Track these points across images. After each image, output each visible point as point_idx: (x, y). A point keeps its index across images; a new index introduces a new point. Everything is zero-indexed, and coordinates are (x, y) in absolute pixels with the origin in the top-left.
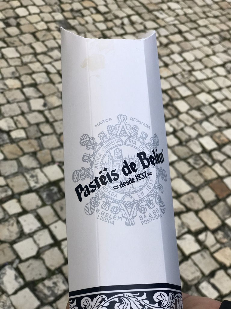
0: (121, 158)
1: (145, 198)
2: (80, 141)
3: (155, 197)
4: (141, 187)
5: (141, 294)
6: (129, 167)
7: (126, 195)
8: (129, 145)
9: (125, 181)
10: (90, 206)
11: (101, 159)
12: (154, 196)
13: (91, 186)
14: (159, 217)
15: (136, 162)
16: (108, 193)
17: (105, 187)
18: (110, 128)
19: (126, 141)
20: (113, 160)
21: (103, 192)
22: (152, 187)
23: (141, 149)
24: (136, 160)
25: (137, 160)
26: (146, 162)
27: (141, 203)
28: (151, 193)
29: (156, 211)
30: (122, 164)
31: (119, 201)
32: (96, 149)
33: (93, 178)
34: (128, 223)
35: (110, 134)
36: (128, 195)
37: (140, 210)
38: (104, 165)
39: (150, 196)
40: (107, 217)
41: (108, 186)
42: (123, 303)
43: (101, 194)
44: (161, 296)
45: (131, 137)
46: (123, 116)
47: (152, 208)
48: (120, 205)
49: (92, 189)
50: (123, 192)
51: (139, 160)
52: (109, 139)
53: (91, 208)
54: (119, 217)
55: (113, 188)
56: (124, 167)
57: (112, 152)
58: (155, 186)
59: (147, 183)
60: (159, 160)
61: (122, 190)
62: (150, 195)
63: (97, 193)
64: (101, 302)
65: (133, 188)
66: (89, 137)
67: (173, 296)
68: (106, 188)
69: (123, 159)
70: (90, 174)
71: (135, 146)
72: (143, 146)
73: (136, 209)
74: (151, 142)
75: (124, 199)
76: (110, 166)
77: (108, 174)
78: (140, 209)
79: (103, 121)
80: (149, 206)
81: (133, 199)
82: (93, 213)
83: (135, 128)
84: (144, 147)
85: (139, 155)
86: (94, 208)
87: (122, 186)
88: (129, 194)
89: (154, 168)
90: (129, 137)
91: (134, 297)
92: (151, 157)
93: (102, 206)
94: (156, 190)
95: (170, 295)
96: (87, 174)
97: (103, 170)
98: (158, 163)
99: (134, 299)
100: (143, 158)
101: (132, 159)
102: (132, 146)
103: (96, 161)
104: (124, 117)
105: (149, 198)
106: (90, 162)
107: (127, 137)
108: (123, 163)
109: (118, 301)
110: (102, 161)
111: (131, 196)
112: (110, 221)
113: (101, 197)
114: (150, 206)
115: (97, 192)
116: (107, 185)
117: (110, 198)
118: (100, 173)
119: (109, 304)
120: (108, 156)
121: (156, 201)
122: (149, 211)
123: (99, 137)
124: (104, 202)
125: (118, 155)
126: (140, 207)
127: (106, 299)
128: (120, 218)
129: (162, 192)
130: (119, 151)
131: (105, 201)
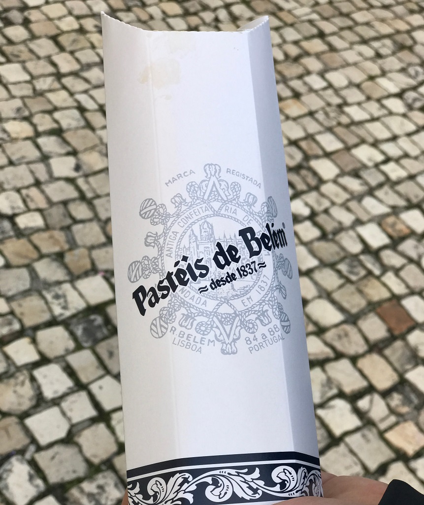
0: (212, 239)
1: (254, 307)
2: (141, 211)
3: (273, 306)
4: (247, 289)
5: (251, 470)
6: (226, 253)
7: (222, 301)
8: (225, 215)
9: (219, 278)
10: (160, 321)
11: (177, 241)
12: (269, 304)
13: (161, 288)
14: (279, 339)
15: (237, 244)
16: (191, 299)
17: (184, 289)
18: (191, 187)
19: (220, 208)
20: (198, 242)
21: (181, 298)
22: (267, 288)
23: (246, 223)
24: (237, 241)
25: (239, 241)
26: (254, 244)
27: (249, 315)
28: (266, 297)
29: (274, 330)
30: (213, 249)
31: (210, 312)
32: (169, 224)
33: (163, 274)
34: (225, 350)
35: (192, 198)
36: (224, 302)
37: (246, 328)
38: (182, 251)
39: (263, 304)
40: (190, 340)
41: (190, 287)
42: (219, 485)
43: (178, 302)
44: (285, 473)
45: (229, 202)
46: (213, 167)
47: (266, 325)
48: (211, 320)
49: (162, 292)
50: (217, 298)
51: (242, 242)
52: (190, 206)
53: (161, 326)
54: (209, 340)
55: (199, 290)
56: (217, 254)
57: (196, 228)
58: (272, 286)
59: (256, 281)
60: (278, 242)
61: (213, 293)
62: (264, 301)
63: (171, 300)
64: (181, 485)
65: (234, 290)
66: (155, 204)
67: (305, 473)
68: (187, 291)
69: (215, 240)
70: (158, 268)
71: (235, 218)
72: (250, 218)
73: (240, 326)
74: (264, 210)
75: (218, 309)
76: (193, 253)
77: (189, 266)
78: (247, 326)
79: (180, 176)
80: (261, 321)
81: (234, 309)
82: (165, 333)
83: (236, 187)
84: (251, 220)
85: (242, 233)
86: (166, 326)
87: (214, 287)
88: (227, 301)
89: (269, 255)
90: (225, 203)
91: (238, 476)
92: (264, 236)
93: (180, 322)
94: (273, 293)
95: (300, 471)
96: (153, 268)
97: (180, 260)
98: (276, 247)
99: (238, 479)
100: (250, 238)
101: (230, 240)
102: (230, 217)
103: (168, 244)
104: (215, 168)
105: (262, 306)
106: (158, 246)
107: (222, 202)
108: (215, 248)
109: (211, 482)
110: (179, 245)
111: (231, 304)
112: (194, 347)
113: (178, 307)
114: (264, 321)
115: (172, 298)
116: (188, 285)
117: (193, 308)
118: (175, 266)
119: (196, 487)
120: (190, 236)
121: (273, 312)
122: (262, 330)
123: (172, 203)
124: (183, 315)
125: (207, 234)
126: (247, 322)
127: (190, 480)
128: (212, 342)
129: (284, 296)
130: (208, 227)
131: (186, 313)
